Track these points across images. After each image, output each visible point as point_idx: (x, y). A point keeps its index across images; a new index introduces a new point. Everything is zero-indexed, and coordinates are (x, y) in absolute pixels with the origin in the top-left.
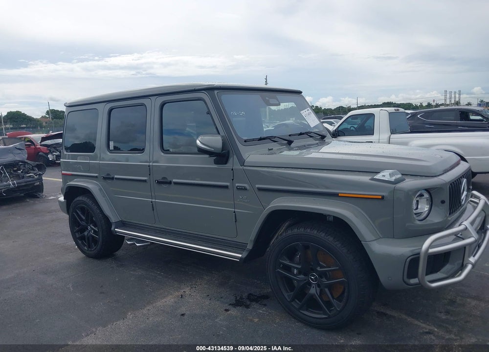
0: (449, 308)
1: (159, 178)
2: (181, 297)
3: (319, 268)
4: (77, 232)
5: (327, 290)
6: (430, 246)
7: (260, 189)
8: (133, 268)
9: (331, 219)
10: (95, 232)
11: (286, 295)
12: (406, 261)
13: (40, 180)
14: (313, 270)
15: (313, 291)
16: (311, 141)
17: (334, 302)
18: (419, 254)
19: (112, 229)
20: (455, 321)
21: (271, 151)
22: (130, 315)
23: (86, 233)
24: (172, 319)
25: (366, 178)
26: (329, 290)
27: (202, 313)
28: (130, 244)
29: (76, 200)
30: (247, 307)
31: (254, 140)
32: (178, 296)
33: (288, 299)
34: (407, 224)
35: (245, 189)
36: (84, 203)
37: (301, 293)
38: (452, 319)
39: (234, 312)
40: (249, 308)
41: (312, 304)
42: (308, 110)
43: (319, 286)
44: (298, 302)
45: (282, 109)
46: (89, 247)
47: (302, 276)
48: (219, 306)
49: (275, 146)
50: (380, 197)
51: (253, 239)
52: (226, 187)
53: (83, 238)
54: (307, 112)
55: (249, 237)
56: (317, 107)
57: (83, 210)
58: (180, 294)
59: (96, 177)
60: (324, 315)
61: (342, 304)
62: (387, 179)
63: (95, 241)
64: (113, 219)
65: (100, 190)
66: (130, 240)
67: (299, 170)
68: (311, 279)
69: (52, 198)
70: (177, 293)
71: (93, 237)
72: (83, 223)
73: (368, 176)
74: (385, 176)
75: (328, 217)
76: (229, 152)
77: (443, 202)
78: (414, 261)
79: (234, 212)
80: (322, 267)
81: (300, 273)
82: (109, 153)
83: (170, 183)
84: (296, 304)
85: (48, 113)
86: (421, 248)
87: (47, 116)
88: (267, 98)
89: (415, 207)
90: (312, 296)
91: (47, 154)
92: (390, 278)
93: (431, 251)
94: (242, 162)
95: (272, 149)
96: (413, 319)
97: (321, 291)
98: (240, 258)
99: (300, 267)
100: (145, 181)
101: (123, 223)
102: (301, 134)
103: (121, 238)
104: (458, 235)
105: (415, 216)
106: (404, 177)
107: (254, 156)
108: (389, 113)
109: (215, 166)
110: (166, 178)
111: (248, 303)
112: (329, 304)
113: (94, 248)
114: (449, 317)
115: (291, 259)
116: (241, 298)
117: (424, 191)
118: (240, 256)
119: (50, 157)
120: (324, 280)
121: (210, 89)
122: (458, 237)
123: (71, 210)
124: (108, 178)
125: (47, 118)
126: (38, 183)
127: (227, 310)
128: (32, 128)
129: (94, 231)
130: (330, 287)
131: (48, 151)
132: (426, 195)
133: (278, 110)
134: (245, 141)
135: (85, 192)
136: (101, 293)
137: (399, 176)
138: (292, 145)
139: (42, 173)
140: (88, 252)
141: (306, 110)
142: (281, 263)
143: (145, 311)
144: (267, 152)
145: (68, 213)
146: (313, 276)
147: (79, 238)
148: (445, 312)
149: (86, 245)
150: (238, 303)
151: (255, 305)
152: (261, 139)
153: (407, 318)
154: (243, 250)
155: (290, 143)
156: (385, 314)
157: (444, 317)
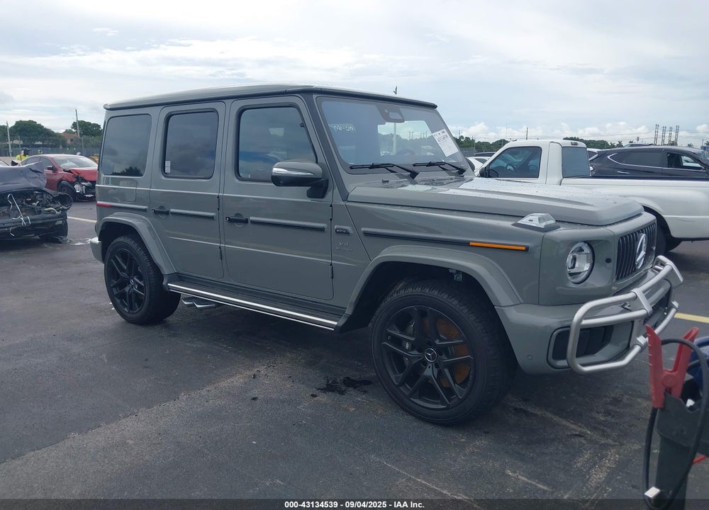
0: (611, 407)
1: (232, 216)
2: (254, 378)
3: (438, 340)
4: (114, 286)
5: (446, 371)
6: (586, 316)
7: (367, 234)
8: (190, 339)
9: (460, 278)
10: (140, 288)
11: (393, 377)
12: (552, 334)
13: (64, 217)
14: (431, 344)
15: (428, 372)
16: (443, 175)
17: (456, 388)
18: (569, 327)
19: (164, 283)
20: (617, 424)
21: (386, 184)
22: (183, 396)
23: (127, 289)
24: (240, 403)
25: (507, 224)
26: (449, 371)
27: (281, 398)
28: (189, 306)
29: (115, 241)
30: (342, 393)
31: (363, 167)
32: (250, 376)
33: (395, 382)
34: (558, 288)
35: (347, 233)
36: (127, 246)
37: (413, 375)
38: (613, 420)
39: (323, 398)
40: (344, 395)
41: (427, 390)
42: (443, 132)
43: (437, 366)
44: (408, 386)
45: (416, 139)
46: (131, 308)
47: (415, 352)
48: (303, 390)
49: (392, 178)
50: (524, 248)
51: (354, 300)
52: (322, 230)
53: (122, 296)
54: (442, 135)
55: (348, 299)
56: (467, 138)
57: (124, 256)
58: (252, 373)
59: (145, 210)
60: (442, 404)
61: (465, 391)
62: (535, 225)
63: (140, 301)
64: (166, 271)
65: (150, 228)
66: (186, 299)
67: (421, 209)
68: (428, 357)
69: (79, 244)
70: (248, 373)
71: (137, 294)
72: (124, 275)
73: (511, 221)
74: (532, 221)
75: (455, 276)
76: (328, 180)
77: (608, 261)
78: (562, 335)
79: (331, 265)
80: (441, 340)
81: (413, 348)
82: (163, 178)
83: (246, 221)
84: (406, 390)
85: (74, 125)
86: (572, 320)
87: (73, 130)
88: (386, 111)
89: (570, 265)
90: (428, 378)
91: (73, 184)
92: (530, 357)
93: (585, 322)
94: (345, 196)
95: (388, 181)
96: (561, 419)
97: (440, 373)
98: (336, 327)
99: (413, 339)
100: (212, 218)
101: (180, 277)
102: (430, 164)
103: (176, 297)
104: (626, 307)
105: (569, 278)
106: (558, 224)
107: (362, 188)
108: (563, 147)
109: (309, 200)
110: (241, 215)
111: (344, 388)
112: (449, 392)
113: (138, 310)
114: (609, 418)
115: (403, 330)
116: (334, 382)
117: (582, 243)
118: (336, 323)
119: (78, 189)
120: (444, 356)
121: (307, 92)
122: (625, 308)
123: (108, 255)
124: (161, 212)
125: (74, 133)
126: (61, 222)
127: (313, 396)
128: (51, 146)
129: (139, 285)
130: (451, 367)
131: (75, 180)
132: (587, 250)
133: (410, 140)
134: (351, 168)
135: (129, 230)
136: (146, 367)
137: (552, 222)
138: (417, 178)
139: (66, 208)
140: (128, 315)
141: (440, 132)
142: (389, 334)
143: (204, 392)
144: (381, 184)
145: (103, 260)
146: (430, 352)
147: (117, 296)
148: (605, 413)
149: (126, 307)
150: (330, 388)
151: (351, 391)
152: (373, 167)
153: (553, 417)
154: (340, 316)
155: (413, 175)
156: (525, 412)
157: (602, 419)
